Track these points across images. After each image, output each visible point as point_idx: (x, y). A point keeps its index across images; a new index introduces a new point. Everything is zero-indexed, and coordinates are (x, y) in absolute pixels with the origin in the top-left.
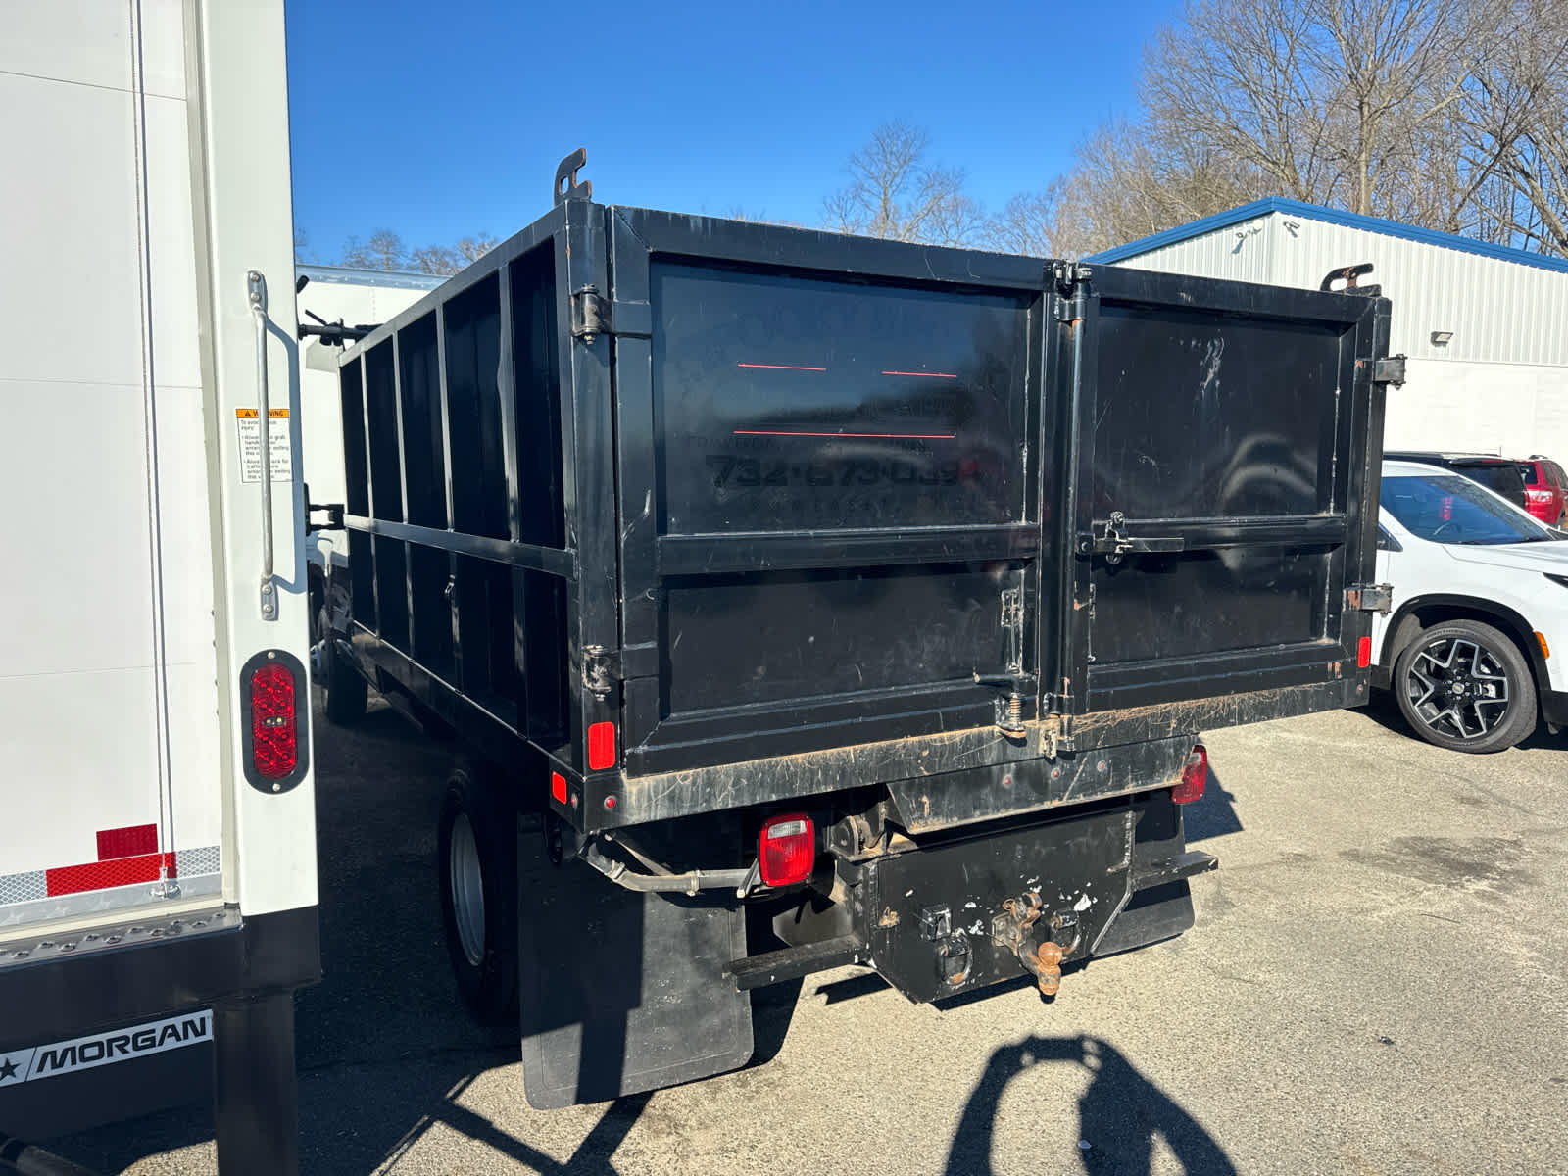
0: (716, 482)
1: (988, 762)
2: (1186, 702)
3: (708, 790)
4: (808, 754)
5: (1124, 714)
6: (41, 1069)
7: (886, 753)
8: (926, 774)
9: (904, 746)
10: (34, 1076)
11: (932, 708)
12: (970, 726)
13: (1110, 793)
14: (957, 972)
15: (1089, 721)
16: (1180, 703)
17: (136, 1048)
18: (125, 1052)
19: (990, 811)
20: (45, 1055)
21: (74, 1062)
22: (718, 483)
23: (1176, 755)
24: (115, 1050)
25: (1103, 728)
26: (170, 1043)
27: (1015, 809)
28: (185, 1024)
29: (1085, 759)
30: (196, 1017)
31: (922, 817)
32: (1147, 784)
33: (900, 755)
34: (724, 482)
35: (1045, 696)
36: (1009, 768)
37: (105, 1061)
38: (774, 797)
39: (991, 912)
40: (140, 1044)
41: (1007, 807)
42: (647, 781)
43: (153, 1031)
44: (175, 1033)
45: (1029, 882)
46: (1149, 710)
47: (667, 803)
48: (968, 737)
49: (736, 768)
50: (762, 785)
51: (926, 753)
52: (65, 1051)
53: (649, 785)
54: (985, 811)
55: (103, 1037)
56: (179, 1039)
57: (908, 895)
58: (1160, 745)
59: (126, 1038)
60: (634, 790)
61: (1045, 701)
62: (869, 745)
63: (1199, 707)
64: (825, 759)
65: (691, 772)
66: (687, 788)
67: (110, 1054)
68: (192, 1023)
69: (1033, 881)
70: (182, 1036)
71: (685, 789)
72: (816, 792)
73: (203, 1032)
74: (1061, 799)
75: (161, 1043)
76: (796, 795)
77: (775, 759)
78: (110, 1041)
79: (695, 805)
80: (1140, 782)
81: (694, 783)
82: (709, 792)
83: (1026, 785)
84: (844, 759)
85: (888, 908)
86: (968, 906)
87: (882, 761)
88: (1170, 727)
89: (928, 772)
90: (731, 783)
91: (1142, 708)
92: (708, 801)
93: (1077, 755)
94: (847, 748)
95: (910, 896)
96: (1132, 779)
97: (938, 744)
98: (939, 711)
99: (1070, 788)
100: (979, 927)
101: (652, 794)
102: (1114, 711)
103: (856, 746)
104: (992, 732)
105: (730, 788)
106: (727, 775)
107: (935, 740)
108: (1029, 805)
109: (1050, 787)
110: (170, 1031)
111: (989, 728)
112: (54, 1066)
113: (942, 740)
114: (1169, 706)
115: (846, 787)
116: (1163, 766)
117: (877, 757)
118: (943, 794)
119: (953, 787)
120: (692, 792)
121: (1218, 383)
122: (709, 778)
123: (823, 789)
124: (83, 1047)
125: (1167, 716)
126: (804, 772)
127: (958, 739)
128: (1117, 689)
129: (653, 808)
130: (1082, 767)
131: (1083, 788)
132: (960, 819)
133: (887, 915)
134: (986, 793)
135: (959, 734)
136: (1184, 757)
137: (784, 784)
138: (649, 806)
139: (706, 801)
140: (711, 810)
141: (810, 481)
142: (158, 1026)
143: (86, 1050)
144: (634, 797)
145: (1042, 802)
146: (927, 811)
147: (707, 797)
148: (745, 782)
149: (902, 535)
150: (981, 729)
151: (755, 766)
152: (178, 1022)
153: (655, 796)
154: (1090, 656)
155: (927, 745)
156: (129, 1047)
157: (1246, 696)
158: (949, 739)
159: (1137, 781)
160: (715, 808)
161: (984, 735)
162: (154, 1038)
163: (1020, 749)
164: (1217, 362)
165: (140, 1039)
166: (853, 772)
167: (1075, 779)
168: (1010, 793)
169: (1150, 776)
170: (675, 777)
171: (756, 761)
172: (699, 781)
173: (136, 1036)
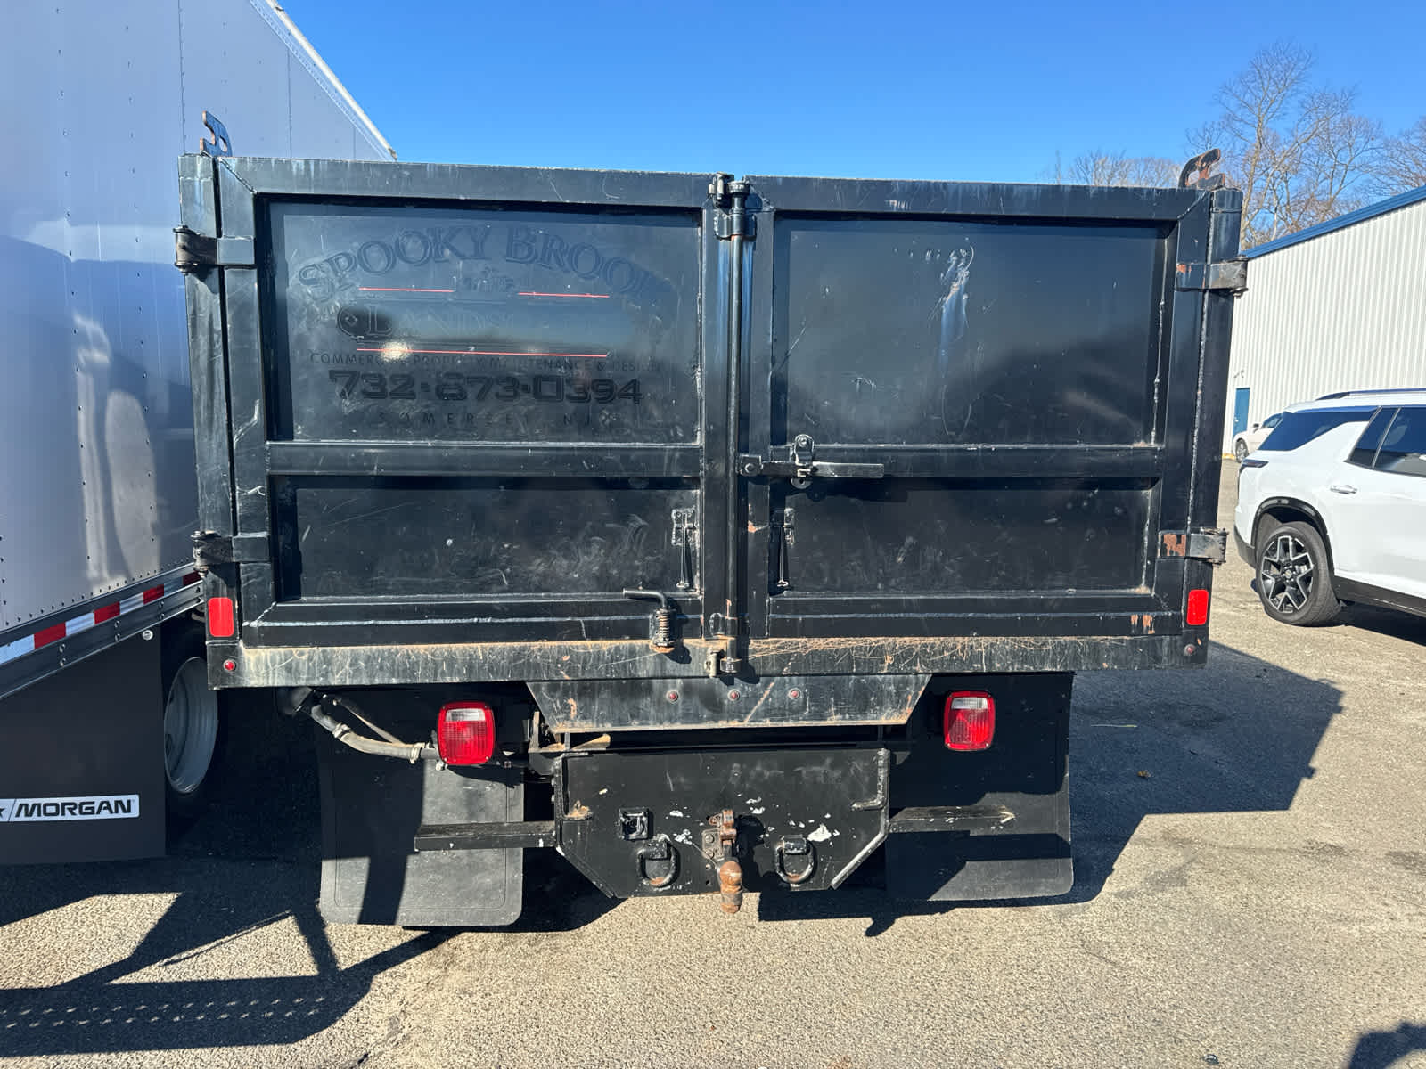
0: (340, 395)
1: (642, 674)
2: (906, 639)
3: (325, 666)
4: (431, 646)
5: (819, 644)
6: (18, 815)
7: (519, 654)
8: (567, 677)
9: (540, 650)
10: (14, 819)
11: (574, 616)
12: (619, 637)
13: (805, 722)
14: (659, 875)
15: (771, 646)
16: (898, 640)
17: (81, 813)
18: (73, 814)
19: (650, 722)
20: (21, 806)
21: (39, 815)
22: (343, 394)
23: (898, 694)
24: (67, 812)
25: (790, 655)
26: (105, 814)
27: (682, 723)
28: (116, 802)
29: (772, 684)
30: (124, 798)
31: (567, 718)
32: (857, 719)
33: (536, 657)
34: (349, 394)
35: (713, 616)
36: (675, 683)
37: (59, 818)
38: (394, 681)
39: (701, 824)
40: (84, 810)
41: (671, 720)
42: (264, 652)
43: (93, 803)
44: (109, 807)
45: (749, 802)
46: (854, 642)
47: (284, 673)
48: (617, 648)
49: (352, 650)
50: (381, 668)
51: (566, 658)
52: (34, 806)
53: (266, 656)
54: (644, 721)
55: (59, 800)
56: (111, 812)
57: (601, 793)
58: (875, 682)
59: (74, 804)
60: (253, 658)
61: (711, 621)
62: (500, 645)
63: (926, 645)
64: (450, 652)
65: (308, 649)
66: (304, 664)
67: (63, 814)
68: (121, 802)
69: (754, 801)
70: (114, 811)
71: (301, 665)
72: (440, 680)
73: (129, 811)
74: (741, 721)
75: (98, 813)
76: (419, 681)
77: (394, 647)
78: (64, 804)
79: (313, 678)
80: (847, 716)
81: (310, 659)
82: (326, 668)
83: (696, 700)
84: (471, 655)
85: (578, 802)
86: (672, 813)
87: (515, 661)
88: (883, 662)
89: (569, 676)
90: (348, 663)
91: (843, 639)
92: (325, 676)
93: (762, 679)
94: (475, 645)
95: (603, 794)
96: (836, 712)
97: (582, 651)
98: (581, 620)
99: (753, 711)
100: (687, 837)
101: (270, 664)
102: (806, 639)
103: (484, 644)
104: (647, 646)
105: (347, 667)
106: (344, 657)
107: (577, 647)
108: (700, 721)
109: (726, 707)
110: (105, 805)
111: (644, 642)
112: (27, 815)
113: (585, 648)
114: (882, 640)
115: (474, 681)
116: (880, 703)
117: (508, 657)
118: (593, 698)
119: (605, 695)
120: (309, 668)
121: (965, 297)
122: (325, 657)
123: (448, 680)
124: (46, 805)
125: (879, 652)
126: (426, 661)
127: (605, 649)
128: (807, 616)
129: (271, 675)
130: (767, 692)
131: (768, 712)
132: (613, 725)
133: (577, 807)
134: (645, 703)
135: (606, 645)
136: (910, 697)
137: (404, 671)
138: (268, 673)
139: (322, 676)
140: (328, 684)
141: (440, 394)
142: (98, 800)
143: (48, 808)
144: (252, 665)
145: (716, 721)
146: (573, 714)
147: (324, 673)
148: (363, 664)
149: (532, 449)
150: (634, 642)
151: (374, 651)
152: (112, 799)
153: (273, 666)
154: (782, 581)
155: (568, 651)
156: (77, 811)
157: (999, 640)
158: (594, 647)
159: (844, 714)
160: (333, 684)
161: (638, 648)
162: (94, 808)
163: (683, 665)
164: (964, 273)
165: (84, 807)
166: (481, 667)
167: (759, 703)
168: (676, 707)
169: (863, 711)
170: (292, 652)
171: (374, 647)
172: (316, 658)
173: (82, 804)
